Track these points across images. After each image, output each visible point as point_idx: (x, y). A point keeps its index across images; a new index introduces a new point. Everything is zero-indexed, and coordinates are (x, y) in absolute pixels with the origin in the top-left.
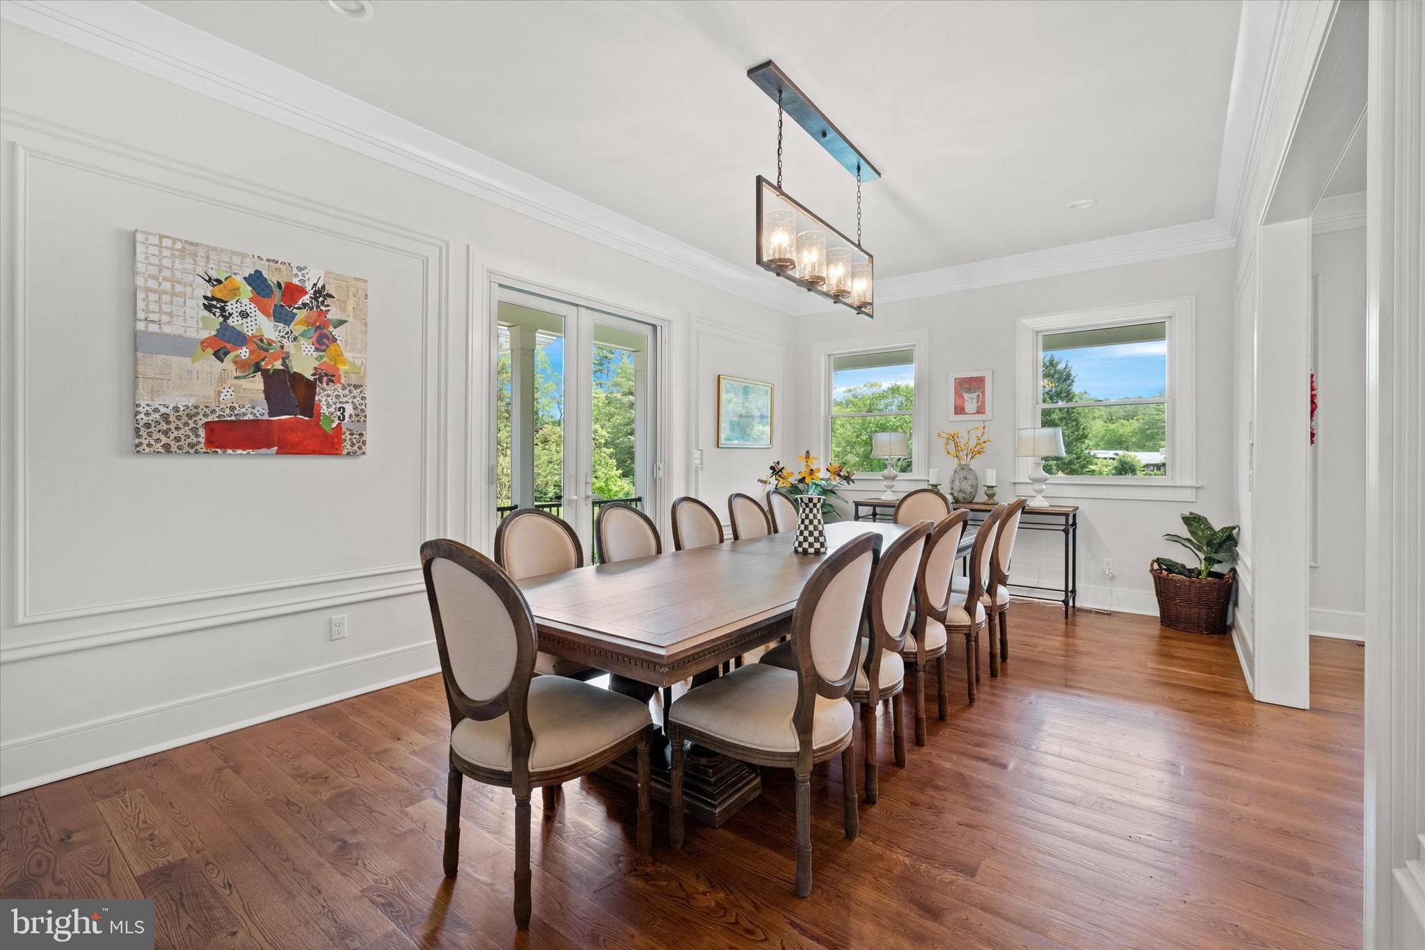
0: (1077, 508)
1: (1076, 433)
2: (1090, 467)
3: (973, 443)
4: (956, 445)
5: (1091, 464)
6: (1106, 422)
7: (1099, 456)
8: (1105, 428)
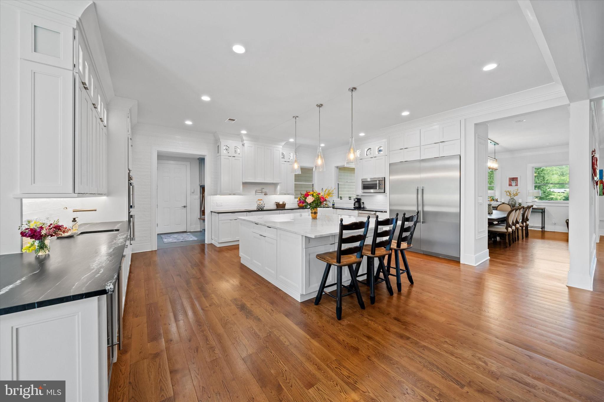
0: (545, 208)
1: (543, 182)
2: (550, 196)
3: (515, 193)
4: (510, 194)
5: (551, 195)
6: (560, 176)
7: (555, 191)
8: (559, 179)
